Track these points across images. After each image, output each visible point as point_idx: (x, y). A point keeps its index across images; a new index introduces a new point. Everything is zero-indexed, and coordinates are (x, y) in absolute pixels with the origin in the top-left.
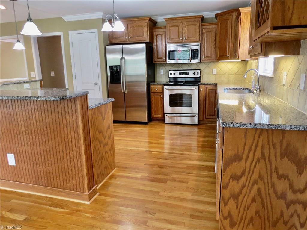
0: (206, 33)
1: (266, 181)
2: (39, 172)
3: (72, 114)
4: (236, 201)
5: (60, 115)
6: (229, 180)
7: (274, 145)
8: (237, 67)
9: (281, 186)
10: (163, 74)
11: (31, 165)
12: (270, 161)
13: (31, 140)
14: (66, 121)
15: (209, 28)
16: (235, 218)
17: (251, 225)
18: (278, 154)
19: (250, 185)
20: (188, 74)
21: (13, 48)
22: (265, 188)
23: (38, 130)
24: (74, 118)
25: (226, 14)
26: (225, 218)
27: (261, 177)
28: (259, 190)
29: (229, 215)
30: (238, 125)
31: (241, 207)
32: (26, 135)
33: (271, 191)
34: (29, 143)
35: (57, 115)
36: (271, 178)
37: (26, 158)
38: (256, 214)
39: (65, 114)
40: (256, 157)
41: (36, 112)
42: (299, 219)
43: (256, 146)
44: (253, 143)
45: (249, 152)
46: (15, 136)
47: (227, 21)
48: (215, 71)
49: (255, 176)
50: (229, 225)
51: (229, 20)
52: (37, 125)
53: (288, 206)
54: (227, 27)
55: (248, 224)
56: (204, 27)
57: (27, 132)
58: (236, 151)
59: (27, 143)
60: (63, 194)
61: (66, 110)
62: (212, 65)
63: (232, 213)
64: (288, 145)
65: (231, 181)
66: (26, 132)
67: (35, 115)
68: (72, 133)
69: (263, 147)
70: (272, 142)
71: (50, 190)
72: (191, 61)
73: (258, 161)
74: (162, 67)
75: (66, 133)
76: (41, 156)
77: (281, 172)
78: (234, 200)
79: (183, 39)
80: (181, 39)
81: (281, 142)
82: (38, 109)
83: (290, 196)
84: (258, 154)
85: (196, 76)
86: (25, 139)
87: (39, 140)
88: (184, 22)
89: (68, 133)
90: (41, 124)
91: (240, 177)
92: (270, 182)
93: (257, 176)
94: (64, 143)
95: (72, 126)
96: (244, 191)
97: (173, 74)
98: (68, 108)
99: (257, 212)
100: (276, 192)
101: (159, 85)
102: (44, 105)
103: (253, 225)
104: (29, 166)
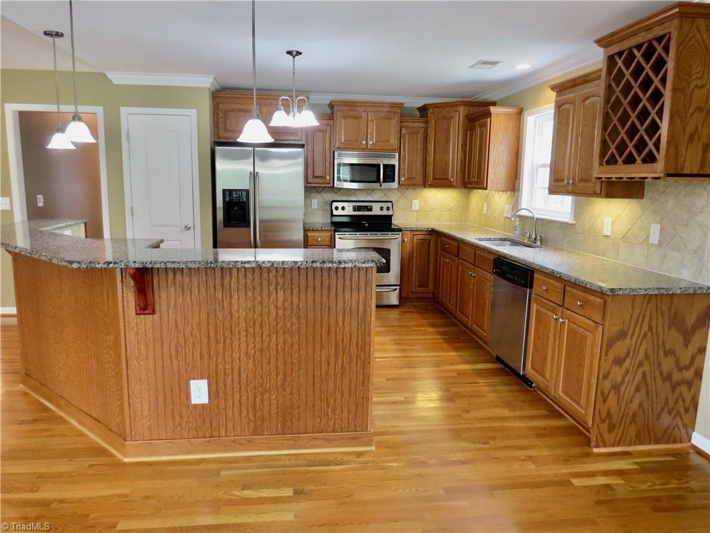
0: (407, 136)
1: (652, 361)
2: (266, 408)
3: (358, 290)
4: (617, 395)
5: (333, 293)
6: (611, 367)
7: (662, 314)
8: (454, 199)
9: (668, 364)
10: (316, 207)
11: (248, 397)
12: (657, 335)
13: (258, 346)
14: (344, 303)
15: (412, 127)
16: (615, 418)
17: (633, 423)
18: (666, 325)
19: (635, 369)
20: (370, 209)
21: (47, 145)
22: (651, 370)
23: (277, 324)
24: (362, 296)
25: (448, 107)
26: (603, 421)
27: (647, 357)
28: (644, 373)
29: (609, 415)
30: (628, 291)
31: (622, 401)
32: (247, 336)
33: (657, 373)
34: (253, 351)
35: (325, 294)
36: (657, 356)
37: (240, 382)
38: (639, 408)
39: (344, 291)
40: (643, 331)
41: (279, 291)
42: (684, 404)
43: (644, 318)
44: (640, 313)
45: (636, 326)
46: (217, 342)
47: (449, 119)
48: (416, 205)
49: (641, 355)
50: (606, 431)
51: (453, 118)
52: (277, 315)
53: (673, 388)
54: (448, 129)
55: (630, 423)
56: (404, 124)
57: (251, 330)
58: (622, 326)
59: (247, 353)
60: (319, 442)
61: (348, 283)
62: (410, 193)
63: (612, 412)
64: (676, 313)
65: (613, 366)
66: (247, 331)
67: (276, 295)
68: (354, 325)
69: (651, 318)
70: (661, 310)
71: (290, 440)
72: (380, 186)
73: (645, 335)
74: (314, 195)
75: (341, 324)
76: (277, 375)
77: (668, 346)
78: (615, 394)
79: (367, 143)
80: (364, 142)
81: (670, 309)
82: (284, 283)
83: (677, 376)
84: (645, 327)
85: (385, 212)
86: (243, 346)
87: (277, 345)
88: (371, 112)
89: (346, 325)
90: (288, 313)
91: (624, 360)
92: (656, 361)
93: (643, 355)
94: (334, 344)
95: (354, 312)
96: (627, 379)
97: (340, 208)
98: (351, 280)
99: (641, 405)
100: (661, 373)
101: (324, 230)
102: (299, 275)
103: (635, 423)
104: (244, 398)
